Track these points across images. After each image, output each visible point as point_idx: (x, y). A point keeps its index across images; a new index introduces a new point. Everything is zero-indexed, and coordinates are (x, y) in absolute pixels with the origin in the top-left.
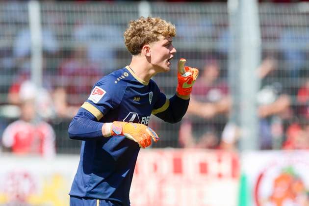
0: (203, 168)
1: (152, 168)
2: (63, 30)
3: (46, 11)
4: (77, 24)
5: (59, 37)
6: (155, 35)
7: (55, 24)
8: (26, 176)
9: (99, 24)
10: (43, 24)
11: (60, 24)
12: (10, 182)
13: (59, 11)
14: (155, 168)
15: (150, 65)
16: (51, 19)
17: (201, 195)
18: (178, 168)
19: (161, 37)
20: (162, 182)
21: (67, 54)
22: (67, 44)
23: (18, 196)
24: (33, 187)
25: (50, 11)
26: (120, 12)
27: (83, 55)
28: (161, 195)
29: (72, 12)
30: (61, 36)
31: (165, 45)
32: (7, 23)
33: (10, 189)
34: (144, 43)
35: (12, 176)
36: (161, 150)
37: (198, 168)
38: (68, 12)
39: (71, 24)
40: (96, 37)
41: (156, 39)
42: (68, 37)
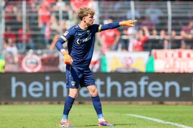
0: (189, 56)
1: (171, 55)
2: (142, 10)
3: (136, 4)
4: (147, 8)
5: (141, 13)
6: (87, 14)
7: (139, 8)
8: (130, 58)
9: (154, 8)
10: (135, 8)
11: (141, 8)
12: (124, 60)
13: (141, 4)
14: (173, 55)
15: (86, 24)
16: (138, 7)
17: (188, 64)
18: (180, 55)
19: (89, 15)
20: (175, 60)
21: (143, 18)
22: (143, 15)
23: (127, 65)
24: (132, 62)
25: (138, 4)
26: (161, 4)
27: (149, 18)
28: (174, 65)
29: (145, 4)
30: (141, 12)
31: (90, 17)
32: (125, 8)
33: (125, 63)
34: (83, 16)
35: (125, 58)
36: (174, 50)
37: (186, 56)
38: (143, 4)
39: (145, 8)
40: (153, 12)
41: (87, 15)
42: (144, 12)
